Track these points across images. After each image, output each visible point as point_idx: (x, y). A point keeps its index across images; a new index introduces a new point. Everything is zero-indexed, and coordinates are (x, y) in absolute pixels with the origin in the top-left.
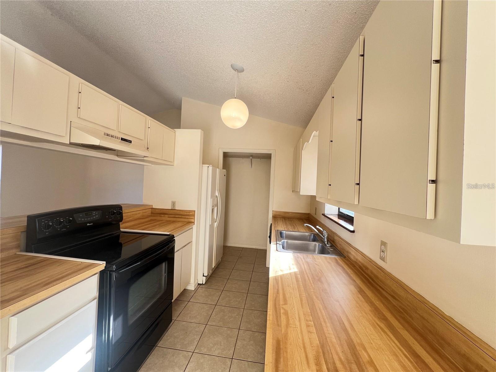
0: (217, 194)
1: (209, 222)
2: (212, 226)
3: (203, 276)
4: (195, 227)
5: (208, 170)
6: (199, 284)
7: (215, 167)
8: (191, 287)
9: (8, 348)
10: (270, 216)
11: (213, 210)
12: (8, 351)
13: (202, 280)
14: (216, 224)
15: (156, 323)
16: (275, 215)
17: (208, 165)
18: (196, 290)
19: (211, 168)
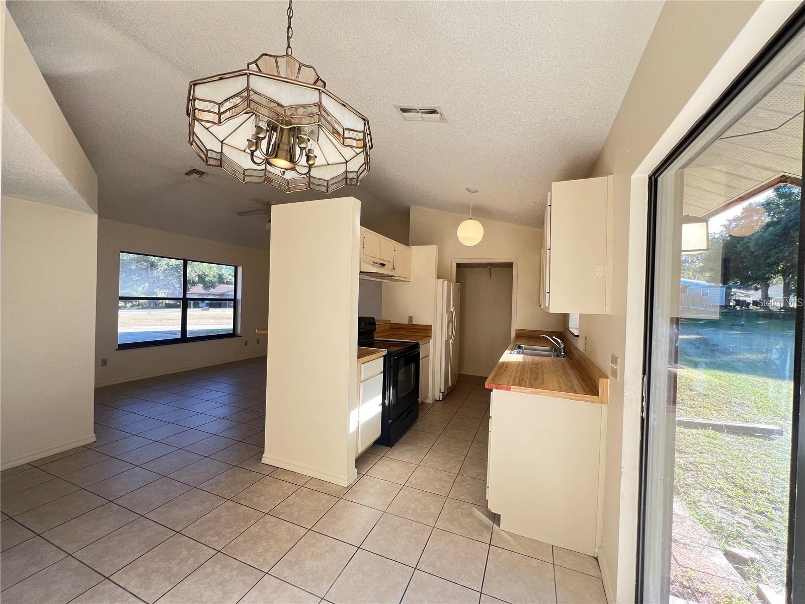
0: (452, 310)
1: (445, 338)
2: (447, 342)
3: (440, 392)
4: (431, 341)
5: (443, 285)
6: (435, 400)
7: (450, 281)
8: (430, 401)
9: (360, 380)
10: (513, 334)
11: (448, 325)
12: (361, 381)
13: (439, 396)
14: (451, 341)
15: (409, 411)
16: (519, 334)
17: (443, 280)
18: (433, 404)
19: (446, 282)
